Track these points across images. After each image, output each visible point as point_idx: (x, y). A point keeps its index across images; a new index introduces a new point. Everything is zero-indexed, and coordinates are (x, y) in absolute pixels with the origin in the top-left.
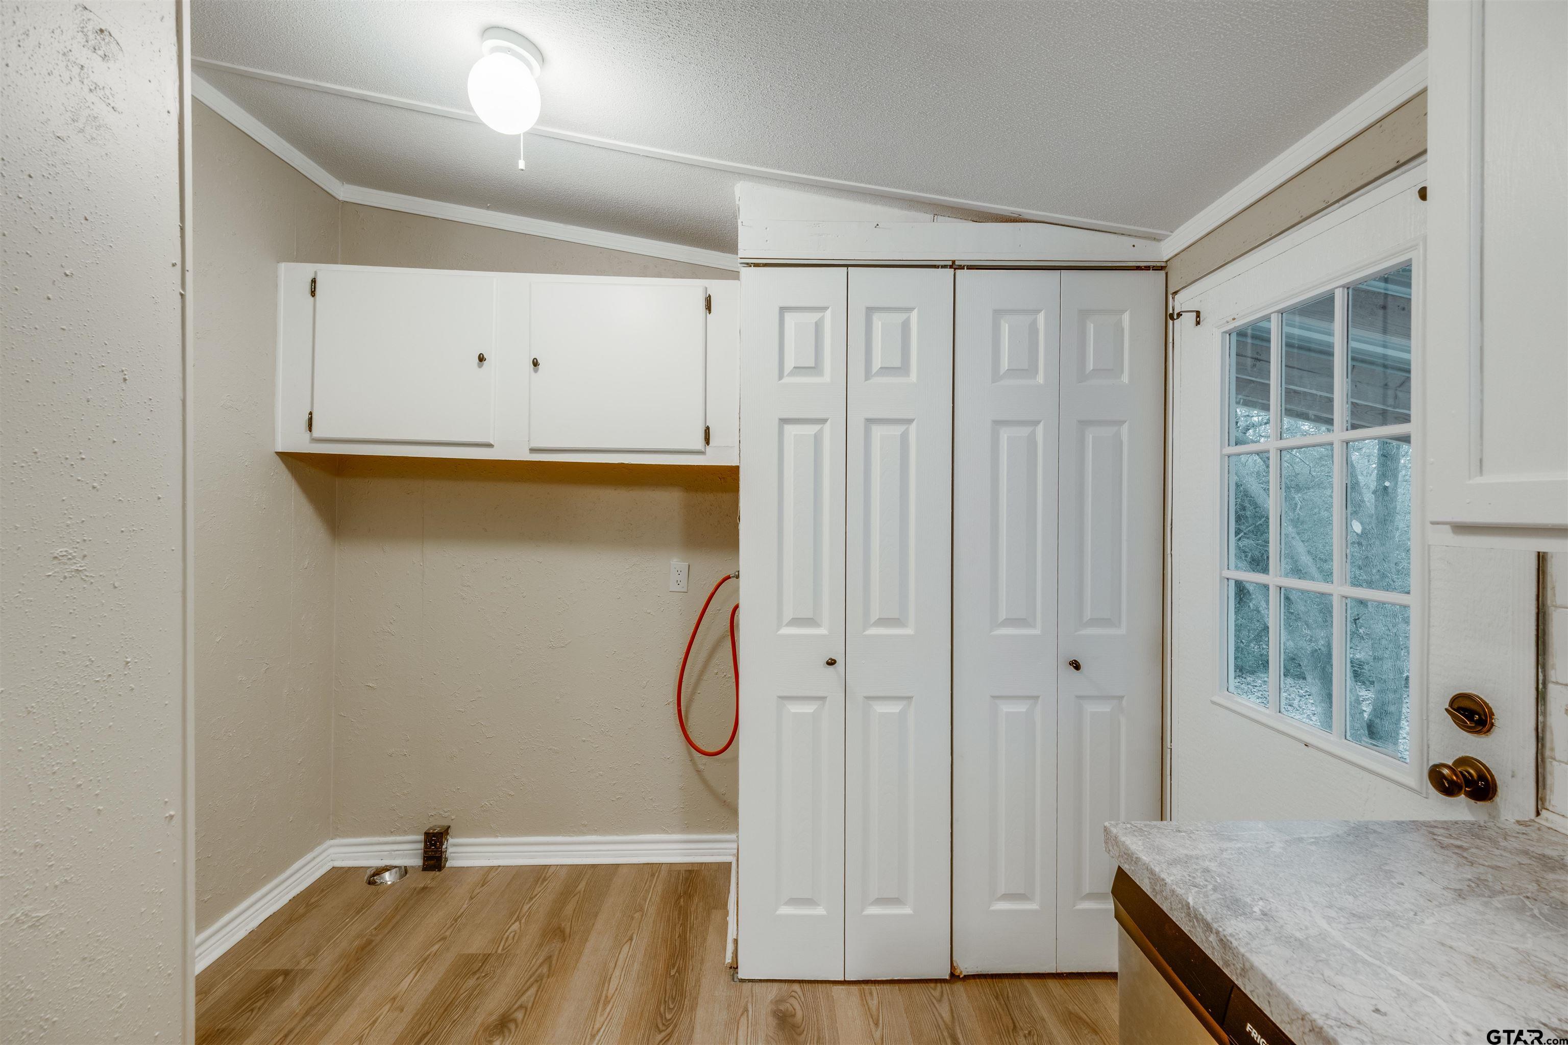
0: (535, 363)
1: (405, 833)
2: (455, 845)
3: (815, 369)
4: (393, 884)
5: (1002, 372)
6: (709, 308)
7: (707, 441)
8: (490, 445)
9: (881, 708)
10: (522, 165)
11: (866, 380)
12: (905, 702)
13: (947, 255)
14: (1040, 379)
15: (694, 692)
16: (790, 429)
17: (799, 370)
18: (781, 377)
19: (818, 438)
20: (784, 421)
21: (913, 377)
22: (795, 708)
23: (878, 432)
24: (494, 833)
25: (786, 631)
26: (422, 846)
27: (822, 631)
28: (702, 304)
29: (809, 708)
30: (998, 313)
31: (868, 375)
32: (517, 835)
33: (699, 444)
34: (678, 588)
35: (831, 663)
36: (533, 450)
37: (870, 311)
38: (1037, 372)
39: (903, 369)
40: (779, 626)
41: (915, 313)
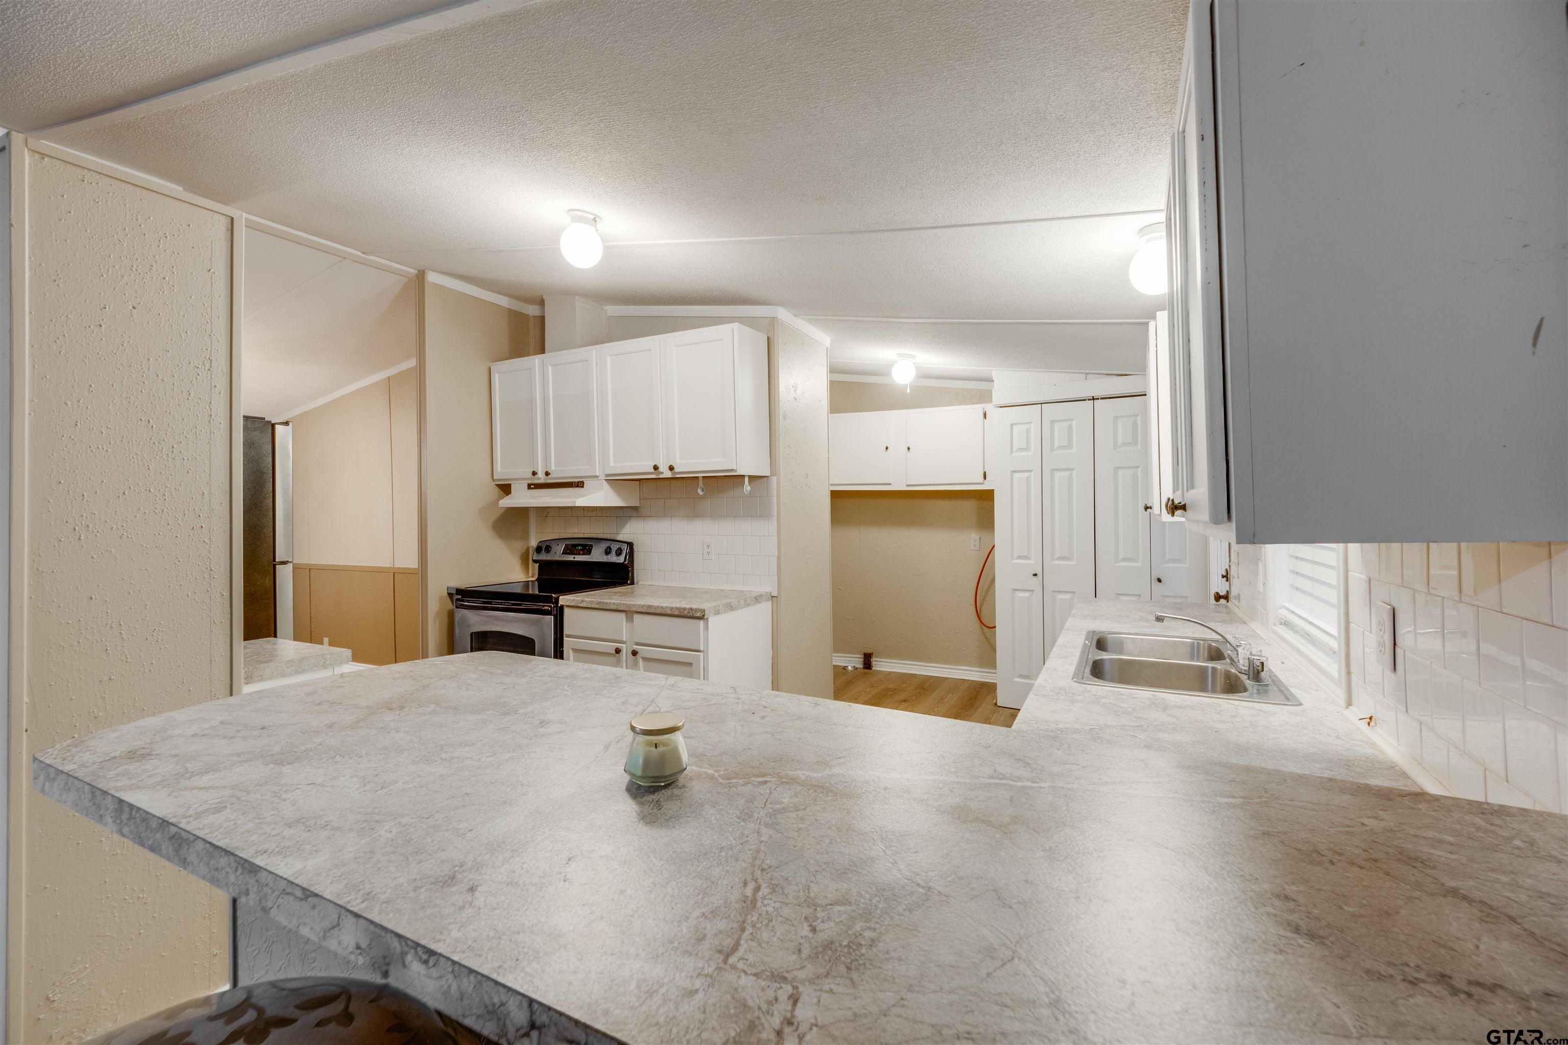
0: (909, 449)
1: (855, 654)
2: (875, 661)
3: (1027, 449)
4: (852, 671)
5: (1119, 445)
6: (985, 416)
7: (985, 478)
8: (890, 484)
9: (1060, 596)
10: (908, 391)
11: (1051, 451)
12: (1072, 594)
13: (1091, 395)
14: (1139, 447)
15: (984, 600)
16: (1016, 475)
17: (1020, 450)
18: (1012, 453)
19: (1028, 479)
20: (1013, 472)
21: (1074, 450)
22: (1020, 594)
23: (1057, 475)
24: (891, 657)
25: (1015, 561)
26: (863, 660)
27: (1032, 562)
28: (982, 415)
29: (1027, 595)
30: (1116, 419)
31: (1052, 451)
32: (904, 660)
33: (981, 479)
34: (975, 549)
35: (1035, 575)
36: (908, 486)
37: (1053, 422)
38: (1137, 443)
39: (1069, 446)
40: (1012, 560)
41: (1074, 421)
